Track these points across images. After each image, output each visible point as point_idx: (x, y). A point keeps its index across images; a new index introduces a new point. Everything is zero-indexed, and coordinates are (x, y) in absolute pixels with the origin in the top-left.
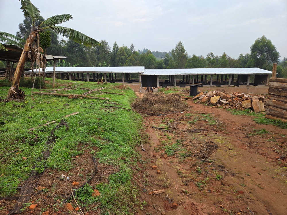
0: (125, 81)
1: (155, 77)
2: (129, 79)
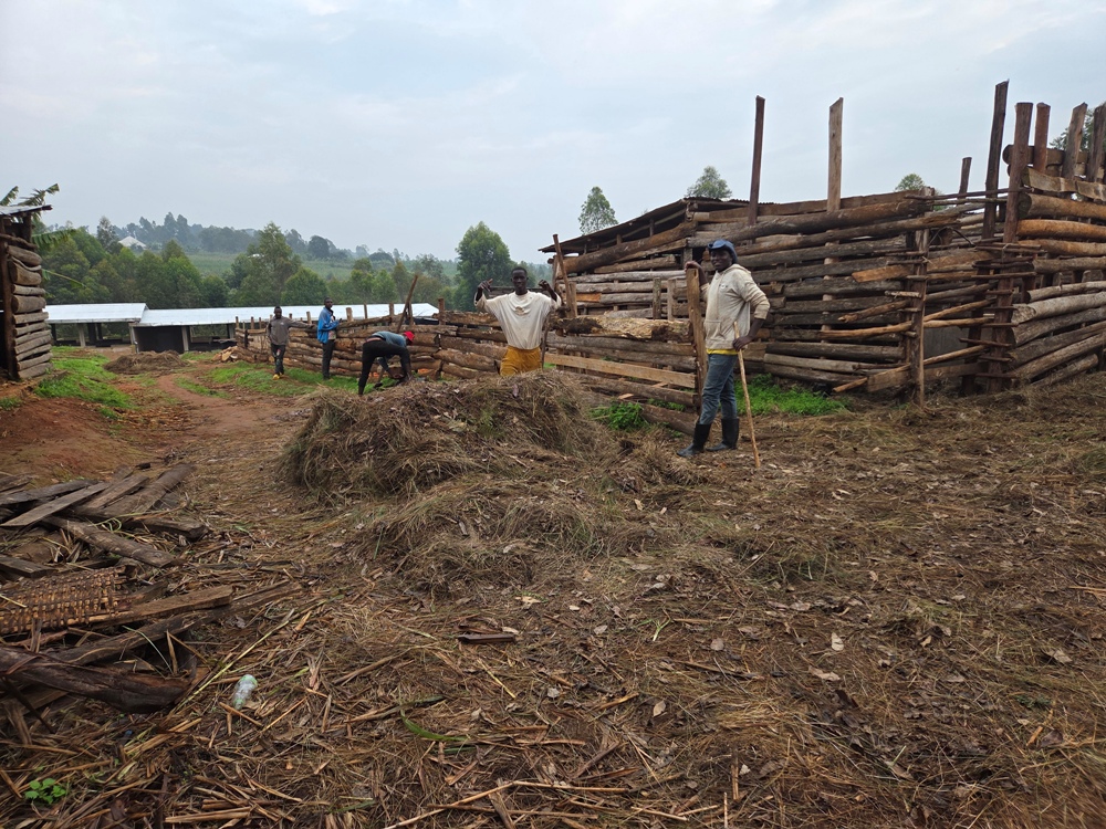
0: (87, 344)
1: (175, 331)
2: (101, 337)
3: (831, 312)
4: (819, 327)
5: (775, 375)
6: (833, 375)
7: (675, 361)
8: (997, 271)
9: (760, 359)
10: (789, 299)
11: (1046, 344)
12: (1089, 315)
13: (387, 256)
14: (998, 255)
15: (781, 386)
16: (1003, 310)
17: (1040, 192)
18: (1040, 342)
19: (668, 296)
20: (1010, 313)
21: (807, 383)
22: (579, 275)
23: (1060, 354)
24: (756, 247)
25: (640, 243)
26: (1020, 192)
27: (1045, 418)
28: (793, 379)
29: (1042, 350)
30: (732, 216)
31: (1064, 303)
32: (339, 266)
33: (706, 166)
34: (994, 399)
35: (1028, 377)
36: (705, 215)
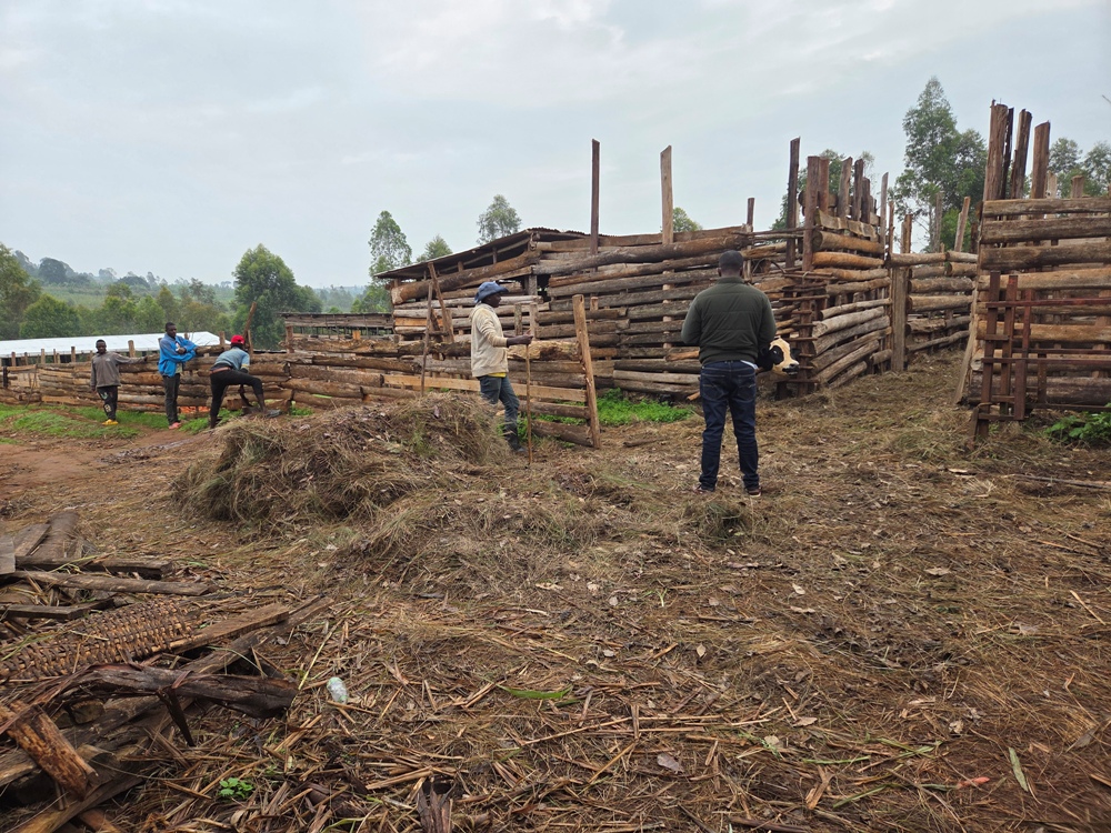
3: (671, 331)
4: (661, 345)
5: (623, 389)
6: (677, 387)
7: (564, 378)
8: (799, 294)
9: (609, 375)
10: (633, 321)
11: (835, 354)
12: (859, 329)
13: (140, 280)
14: (800, 281)
15: (630, 399)
16: (806, 327)
17: (826, 229)
18: (830, 352)
19: (530, 319)
20: (810, 329)
21: (653, 395)
22: (418, 300)
23: (843, 362)
24: (599, 275)
25: (484, 270)
26: (814, 230)
27: (847, 413)
28: (640, 392)
29: (832, 359)
30: (574, 246)
31: (844, 320)
32: (80, 292)
33: (495, 195)
34: (804, 400)
35: (826, 381)
36: (547, 245)
